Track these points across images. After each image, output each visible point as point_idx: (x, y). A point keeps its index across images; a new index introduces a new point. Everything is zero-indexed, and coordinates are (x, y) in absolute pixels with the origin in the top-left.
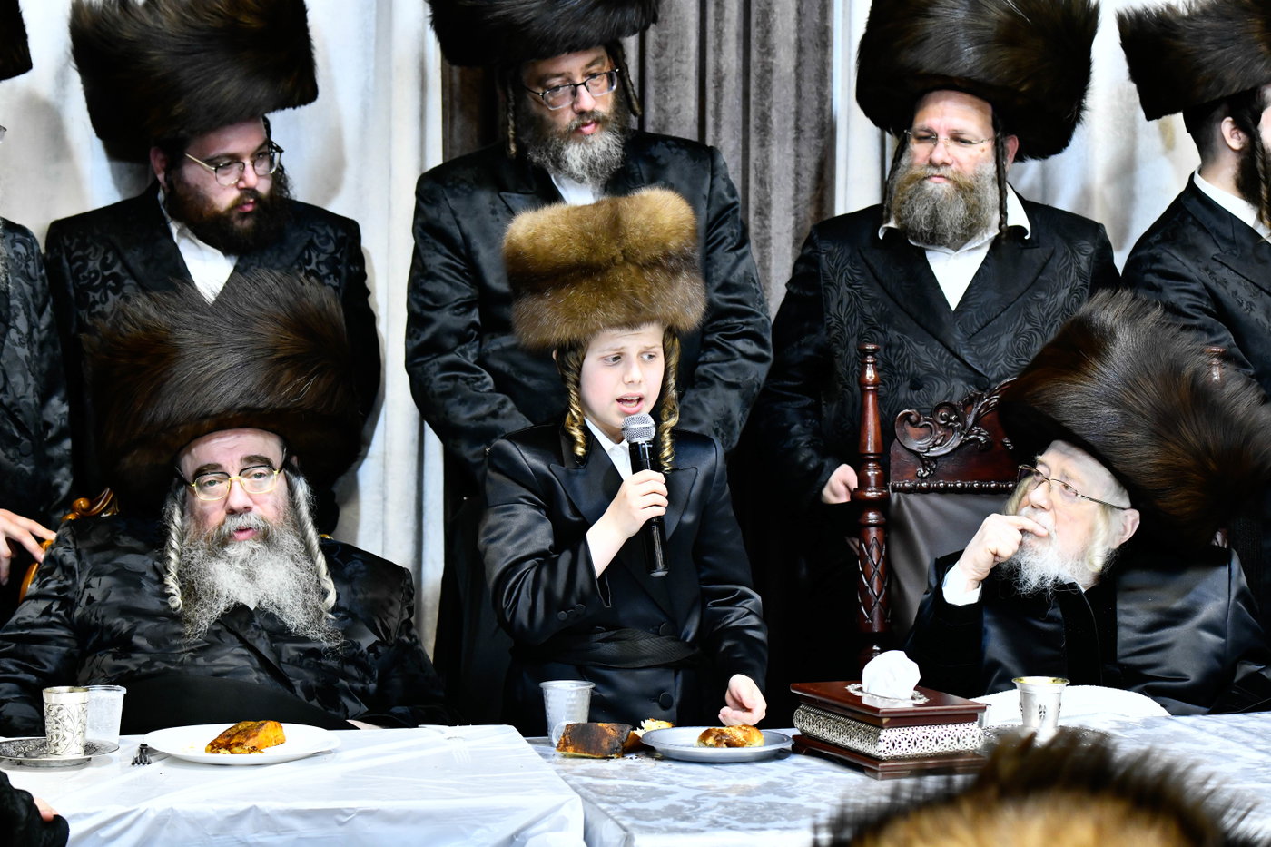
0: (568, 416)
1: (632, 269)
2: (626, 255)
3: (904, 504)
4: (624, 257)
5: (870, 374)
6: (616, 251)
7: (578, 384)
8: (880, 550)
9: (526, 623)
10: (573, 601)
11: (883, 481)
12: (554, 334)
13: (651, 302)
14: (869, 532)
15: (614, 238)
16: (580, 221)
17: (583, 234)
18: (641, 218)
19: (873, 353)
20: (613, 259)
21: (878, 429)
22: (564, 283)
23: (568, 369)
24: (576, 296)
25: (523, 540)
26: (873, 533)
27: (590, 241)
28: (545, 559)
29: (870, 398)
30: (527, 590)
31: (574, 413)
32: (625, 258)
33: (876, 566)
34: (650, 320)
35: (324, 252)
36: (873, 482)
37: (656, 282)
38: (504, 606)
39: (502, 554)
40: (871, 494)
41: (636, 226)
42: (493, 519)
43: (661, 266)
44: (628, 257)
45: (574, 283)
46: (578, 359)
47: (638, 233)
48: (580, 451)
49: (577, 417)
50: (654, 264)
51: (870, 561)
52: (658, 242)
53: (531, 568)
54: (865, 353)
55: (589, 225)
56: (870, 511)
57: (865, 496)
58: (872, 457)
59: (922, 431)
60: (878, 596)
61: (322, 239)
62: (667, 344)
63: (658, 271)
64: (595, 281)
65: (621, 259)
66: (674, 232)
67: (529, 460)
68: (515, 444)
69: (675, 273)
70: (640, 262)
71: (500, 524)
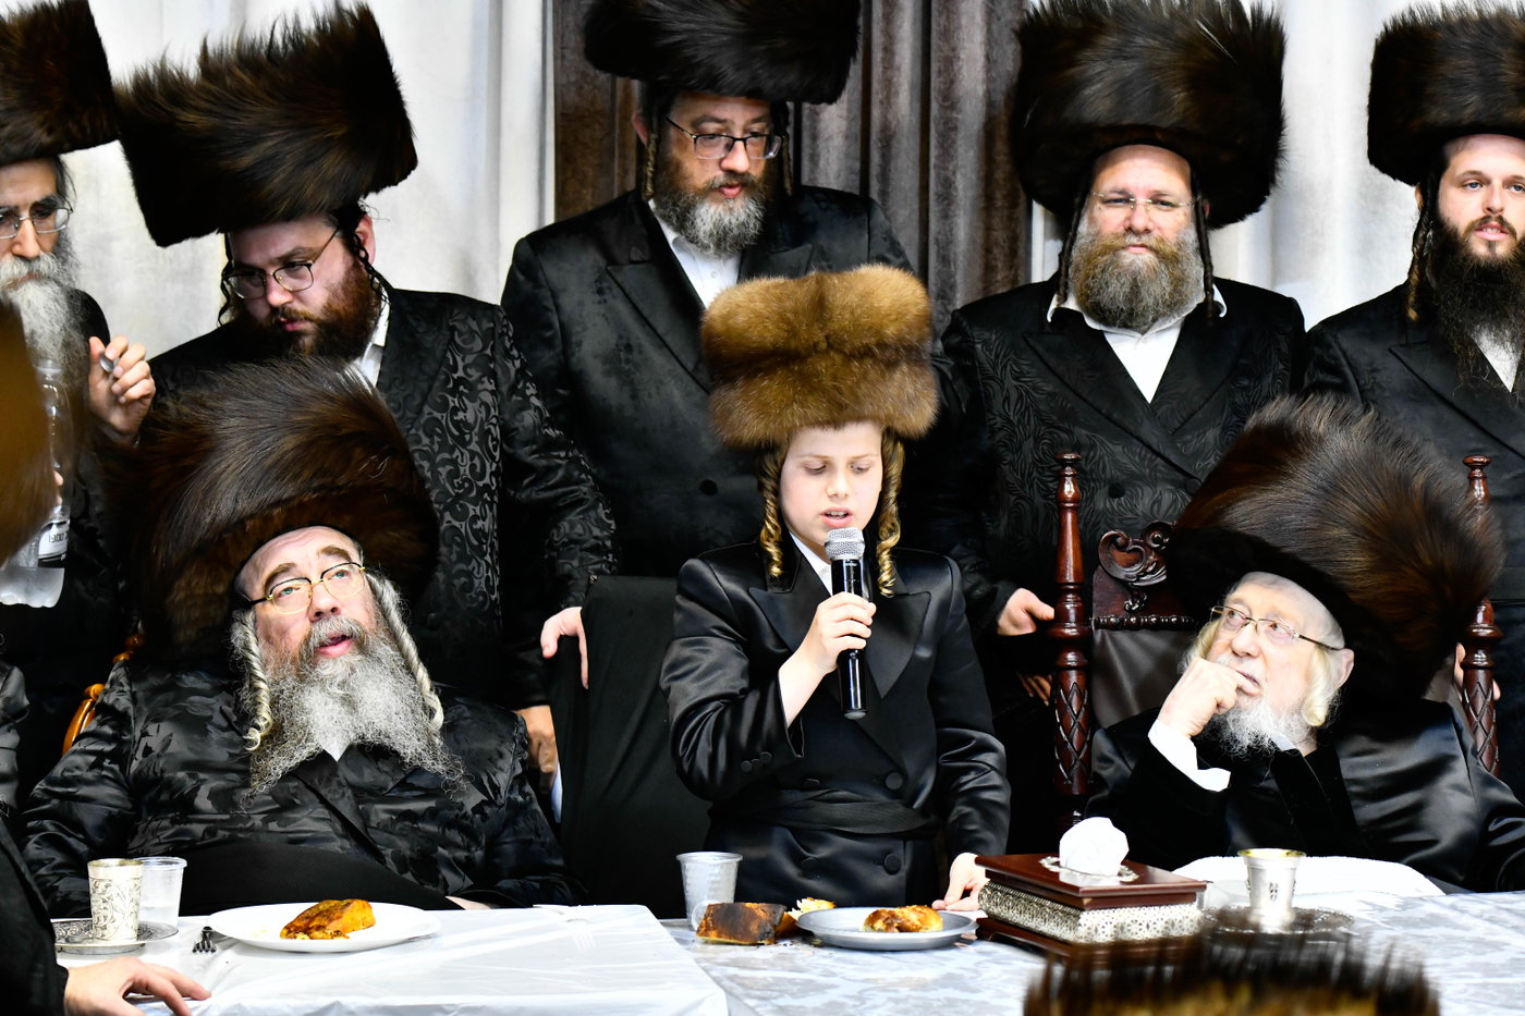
0: (763, 532)
1: (838, 358)
2: (831, 341)
3: (1109, 643)
4: (828, 343)
5: (1069, 489)
6: (819, 336)
7: (777, 493)
8: (1081, 697)
9: (705, 773)
10: (759, 748)
11: (1084, 615)
12: (746, 431)
13: (857, 397)
14: (1068, 676)
15: (817, 321)
16: (779, 300)
17: (783, 319)
18: (852, 298)
19: (1073, 463)
20: (816, 345)
22: (760, 370)
23: (765, 475)
24: (771, 388)
25: (709, 679)
26: (1073, 677)
27: (788, 322)
28: (732, 702)
29: (1069, 516)
30: (708, 735)
31: (769, 527)
32: (830, 346)
33: (1077, 716)
36: (1072, 617)
37: (865, 376)
38: (681, 754)
39: (686, 695)
40: (1071, 631)
41: (844, 308)
42: (678, 650)
43: (873, 355)
44: (834, 343)
45: (769, 371)
46: (776, 463)
47: (847, 316)
48: (776, 570)
49: (773, 531)
50: (865, 353)
51: (1069, 711)
52: (871, 327)
53: (714, 711)
54: (1064, 463)
55: (788, 304)
56: (1069, 652)
57: (1063, 633)
58: (1072, 587)
59: (1130, 557)
60: (1079, 753)
61: (465, 337)
62: (886, 449)
63: (868, 362)
64: (792, 371)
65: (824, 345)
66: (893, 317)
67: (725, 584)
68: (708, 565)
69: (891, 365)
70: (846, 351)
71: (687, 660)
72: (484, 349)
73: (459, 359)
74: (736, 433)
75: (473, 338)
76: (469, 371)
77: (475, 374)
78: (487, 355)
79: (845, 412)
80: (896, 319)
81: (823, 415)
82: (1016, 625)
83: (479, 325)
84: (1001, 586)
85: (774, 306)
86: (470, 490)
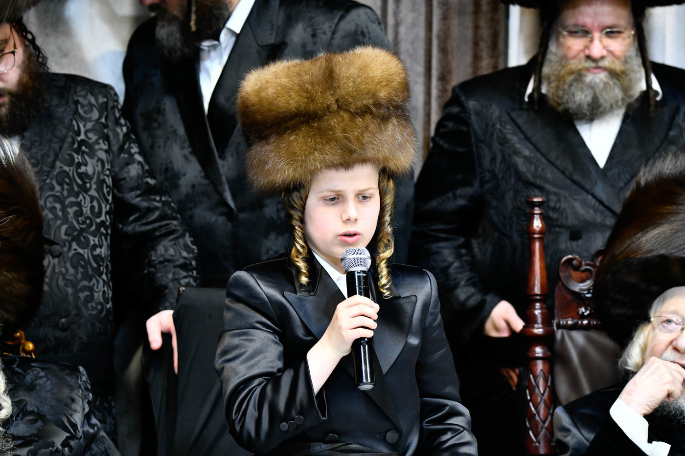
0: (293, 250)
1: (346, 116)
2: (340, 104)
3: (567, 339)
4: (338, 105)
5: (537, 224)
6: (330, 100)
7: (302, 221)
8: (546, 380)
9: (253, 433)
10: (294, 413)
11: (547, 321)
12: (279, 175)
13: (363, 144)
14: (536, 365)
15: (329, 89)
16: (299, 75)
17: (302, 87)
18: (353, 71)
19: (540, 205)
20: (328, 107)
21: (544, 272)
22: (287, 129)
23: (293, 208)
24: (297, 141)
25: (253, 361)
26: (540, 366)
27: (307, 91)
28: (273, 378)
29: (537, 245)
30: (254, 405)
31: (299, 247)
32: (339, 107)
33: (543, 395)
34: (364, 161)
35: (90, 120)
36: (539, 320)
37: (366, 128)
38: (234, 418)
39: (237, 374)
40: (538, 330)
41: (348, 78)
42: (228, 340)
43: (372, 113)
44: (342, 105)
45: (295, 128)
46: (301, 198)
47: (351, 84)
48: (304, 280)
49: (301, 250)
50: (365, 111)
51: (537, 390)
52: (368, 92)
53: (259, 385)
54: (534, 205)
55: (307, 78)
56: (537, 346)
57: (532, 332)
58: (538, 298)
59: (583, 275)
60: (544, 422)
61: (86, 108)
62: (382, 185)
63: (368, 117)
64: (313, 127)
65: (335, 107)
66: (384, 84)
67: (265, 290)
68: (252, 275)
69: (385, 119)
70: (352, 110)
71: (236, 347)
72: (100, 118)
73: (81, 126)
74: (272, 178)
75: (91, 111)
76: (90, 135)
77: (93, 137)
78: (102, 123)
79: (354, 156)
80: (386, 85)
81: (337, 159)
82: (497, 329)
83: (96, 100)
84: (489, 298)
85: (297, 80)
86: (91, 225)
